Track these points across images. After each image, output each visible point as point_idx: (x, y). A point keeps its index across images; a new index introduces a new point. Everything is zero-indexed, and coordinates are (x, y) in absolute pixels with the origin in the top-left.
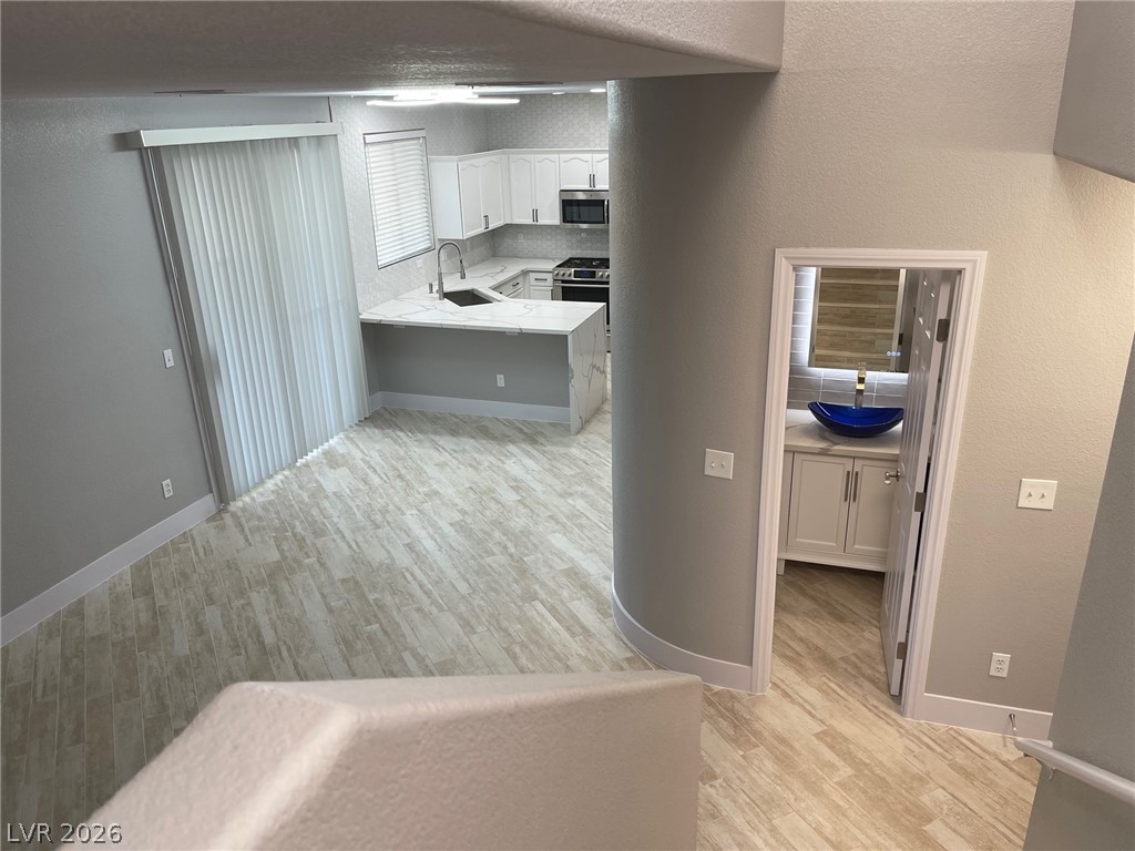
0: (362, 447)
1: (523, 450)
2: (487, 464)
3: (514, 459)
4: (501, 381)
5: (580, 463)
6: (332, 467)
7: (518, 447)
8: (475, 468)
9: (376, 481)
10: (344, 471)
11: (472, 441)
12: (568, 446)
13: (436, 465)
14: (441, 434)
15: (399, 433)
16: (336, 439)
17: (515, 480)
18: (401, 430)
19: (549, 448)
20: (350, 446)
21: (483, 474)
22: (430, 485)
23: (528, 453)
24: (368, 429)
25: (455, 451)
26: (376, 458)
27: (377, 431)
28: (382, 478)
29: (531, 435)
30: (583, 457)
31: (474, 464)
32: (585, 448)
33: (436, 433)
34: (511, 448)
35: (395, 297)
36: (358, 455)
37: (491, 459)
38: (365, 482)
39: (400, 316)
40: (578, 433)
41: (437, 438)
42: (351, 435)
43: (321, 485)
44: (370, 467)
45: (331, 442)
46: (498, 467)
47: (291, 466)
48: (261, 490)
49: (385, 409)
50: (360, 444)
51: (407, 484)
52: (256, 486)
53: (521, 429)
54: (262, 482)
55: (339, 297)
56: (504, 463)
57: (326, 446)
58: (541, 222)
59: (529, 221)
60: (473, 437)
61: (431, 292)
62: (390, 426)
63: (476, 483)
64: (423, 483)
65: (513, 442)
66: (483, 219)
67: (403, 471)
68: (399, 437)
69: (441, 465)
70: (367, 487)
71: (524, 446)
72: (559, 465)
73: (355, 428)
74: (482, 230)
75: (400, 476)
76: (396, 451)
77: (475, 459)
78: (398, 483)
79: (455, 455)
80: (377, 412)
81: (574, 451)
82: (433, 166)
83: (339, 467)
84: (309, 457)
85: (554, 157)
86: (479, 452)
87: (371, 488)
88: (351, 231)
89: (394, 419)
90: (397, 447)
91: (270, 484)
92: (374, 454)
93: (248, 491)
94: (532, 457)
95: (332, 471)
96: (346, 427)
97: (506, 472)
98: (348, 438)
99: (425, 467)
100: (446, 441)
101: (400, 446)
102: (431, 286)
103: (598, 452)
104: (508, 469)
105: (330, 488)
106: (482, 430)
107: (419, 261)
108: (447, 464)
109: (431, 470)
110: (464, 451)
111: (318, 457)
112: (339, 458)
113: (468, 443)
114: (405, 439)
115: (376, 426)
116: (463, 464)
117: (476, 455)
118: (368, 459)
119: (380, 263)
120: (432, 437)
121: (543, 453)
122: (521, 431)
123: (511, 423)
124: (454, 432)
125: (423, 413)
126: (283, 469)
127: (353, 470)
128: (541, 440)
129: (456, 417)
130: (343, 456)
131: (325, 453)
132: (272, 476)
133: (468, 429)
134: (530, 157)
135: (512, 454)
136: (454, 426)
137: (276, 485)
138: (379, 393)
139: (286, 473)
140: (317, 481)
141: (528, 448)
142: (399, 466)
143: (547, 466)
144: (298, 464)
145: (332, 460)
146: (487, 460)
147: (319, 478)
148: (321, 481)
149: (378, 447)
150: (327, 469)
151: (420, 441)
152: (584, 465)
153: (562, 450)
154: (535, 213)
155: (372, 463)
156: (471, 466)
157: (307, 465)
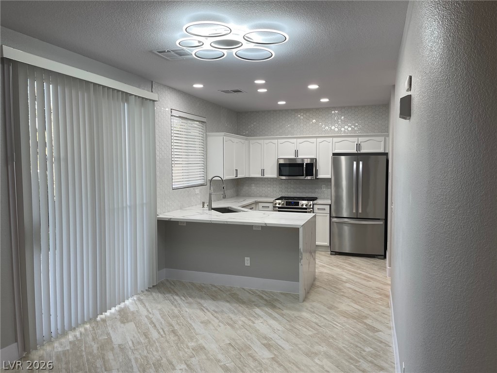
0: (148, 307)
1: (266, 313)
2: (240, 323)
3: (261, 320)
4: (247, 262)
5: (314, 325)
6: (123, 322)
7: (263, 310)
8: (232, 327)
9: (154, 335)
10: (131, 326)
11: (228, 304)
12: (299, 310)
13: (202, 323)
14: (205, 299)
15: (176, 298)
16: (130, 300)
17: (265, 338)
18: (177, 295)
19: (286, 311)
20: (140, 306)
21: (239, 332)
22: (197, 341)
23: (270, 315)
24: (154, 294)
25: (216, 312)
26: (157, 316)
27: (160, 295)
28: (159, 333)
29: (271, 302)
30: (314, 320)
31: (231, 323)
32: (314, 312)
33: (202, 298)
34: (257, 310)
35: (181, 209)
36: (144, 312)
37: (243, 319)
38: (146, 335)
39: (183, 217)
40: (304, 301)
41: (202, 302)
42: (142, 298)
43: (110, 338)
44: (152, 322)
45: (127, 302)
46: (250, 326)
47: (93, 319)
48: (63, 340)
49: (167, 280)
50: (147, 304)
51: (179, 339)
52: (58, 337)
53: (262, 297)
54: (64, 333)
55: (145, 201)
56: (254, 323)
57: (122, 305)
58: (266, 176)
59: (259, 176)
60: (228, 302)
61: (203, 207)
62: (169, 292)
63: (233, 339)
64: (191, 338)
65: (258, 306)
66: (235, 171)
67: (176, 327)
68: (175, 300)
69: (206, 323)
70: (146, 341)
71: (267, 309)
72: (297, 326)
73: (146, 292)
74: (233, 177)
75: (174, 332)
76: (172, 310)
77: (231, 319)
78: (172, 338)
79: (215, 315)
80: (162, 283)
81: (305, 315)
82: (209, 139)
83: (128, 322)
84: (108, 313)
85: (275, 141)
86: (234, 313)
87: (149, 342)
88: (157, 163)
89: (172, 287)
90: (173, 308)
91: (71, 337)
92: (156, 312)
93: (50, 341)
94: (274, 318)
95: (122, 325)
96: (139, 291)
97: (257, 331)
98: (139, 300)
99: (193, 324)
100: (208, 304)
101: (176, 306)
102: (204, 203)
103: (324, 316)
104: (258, 328)
105: (117, 340)
106: (234, 297)
107: (197, 190)
108: (210, 322)
109: (198, 328)
110: (222, 312)
111: (114, 314)
112: (130, 314)
113: (225, 306)
114: (180, 302)
115: (160, 292)
116: (223, 323)
117: (232, 316)
118: (151, 316)
119: (173, 187)
120: (199, 300)
121: (282, 315)
122: (262, 298)
123: (254, 293)
124: (214, 297)
125: (193, 284)
126: (84, 323)
127: (138, 325)
128: (278, 305)
129: (215, 287)
130: (133, 313)
131: (121, 311)
132: (75, 328)
133: (225, 295)
134: (261, 141)
135: (259, 316)
136: (214, 293)
137: (75, 336)
138: (165, 269)
139: (88, 326)
140: (108, 334)
141: (270, 311)
142: (174, 323)
143: (288, 327)
144: (98, 319)
145: (124, 316)
146: (241, 319)
147: (111, 332)
148: (112, 335)
149: (159, 307)
150: (118, 324)
151: (190, 303)
152: (318, 328)
153: (296, 314)
154: (263, 172)
155: (154, 320)
156: (229, 324)
157: (104, 320)
